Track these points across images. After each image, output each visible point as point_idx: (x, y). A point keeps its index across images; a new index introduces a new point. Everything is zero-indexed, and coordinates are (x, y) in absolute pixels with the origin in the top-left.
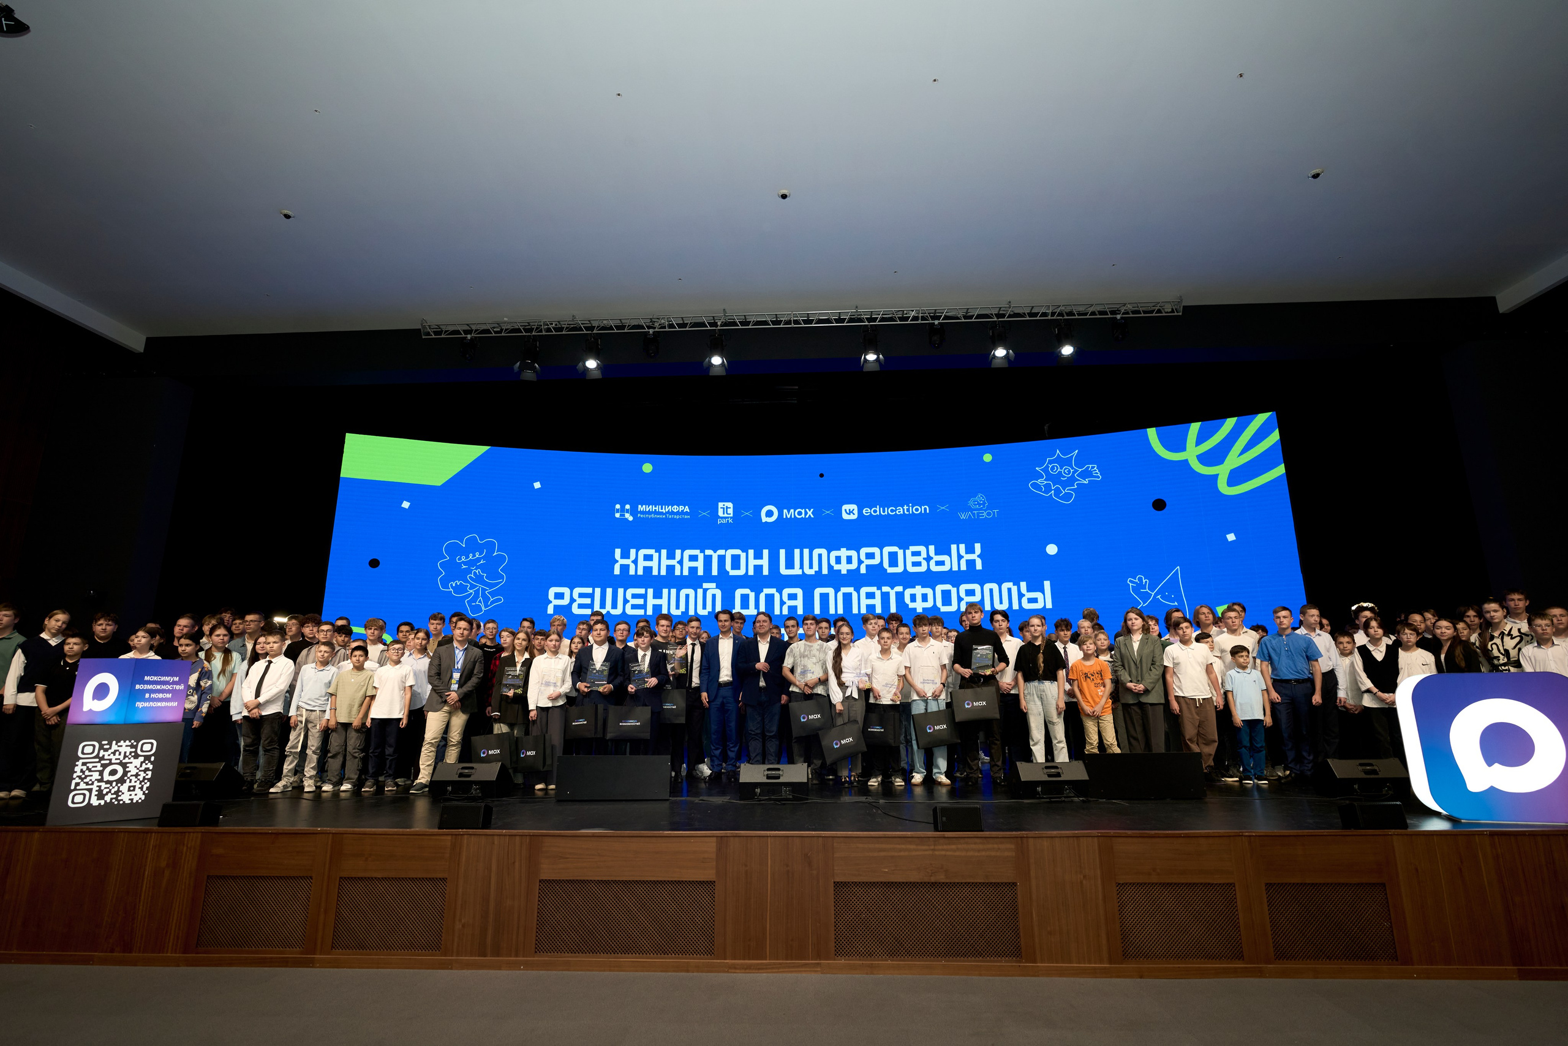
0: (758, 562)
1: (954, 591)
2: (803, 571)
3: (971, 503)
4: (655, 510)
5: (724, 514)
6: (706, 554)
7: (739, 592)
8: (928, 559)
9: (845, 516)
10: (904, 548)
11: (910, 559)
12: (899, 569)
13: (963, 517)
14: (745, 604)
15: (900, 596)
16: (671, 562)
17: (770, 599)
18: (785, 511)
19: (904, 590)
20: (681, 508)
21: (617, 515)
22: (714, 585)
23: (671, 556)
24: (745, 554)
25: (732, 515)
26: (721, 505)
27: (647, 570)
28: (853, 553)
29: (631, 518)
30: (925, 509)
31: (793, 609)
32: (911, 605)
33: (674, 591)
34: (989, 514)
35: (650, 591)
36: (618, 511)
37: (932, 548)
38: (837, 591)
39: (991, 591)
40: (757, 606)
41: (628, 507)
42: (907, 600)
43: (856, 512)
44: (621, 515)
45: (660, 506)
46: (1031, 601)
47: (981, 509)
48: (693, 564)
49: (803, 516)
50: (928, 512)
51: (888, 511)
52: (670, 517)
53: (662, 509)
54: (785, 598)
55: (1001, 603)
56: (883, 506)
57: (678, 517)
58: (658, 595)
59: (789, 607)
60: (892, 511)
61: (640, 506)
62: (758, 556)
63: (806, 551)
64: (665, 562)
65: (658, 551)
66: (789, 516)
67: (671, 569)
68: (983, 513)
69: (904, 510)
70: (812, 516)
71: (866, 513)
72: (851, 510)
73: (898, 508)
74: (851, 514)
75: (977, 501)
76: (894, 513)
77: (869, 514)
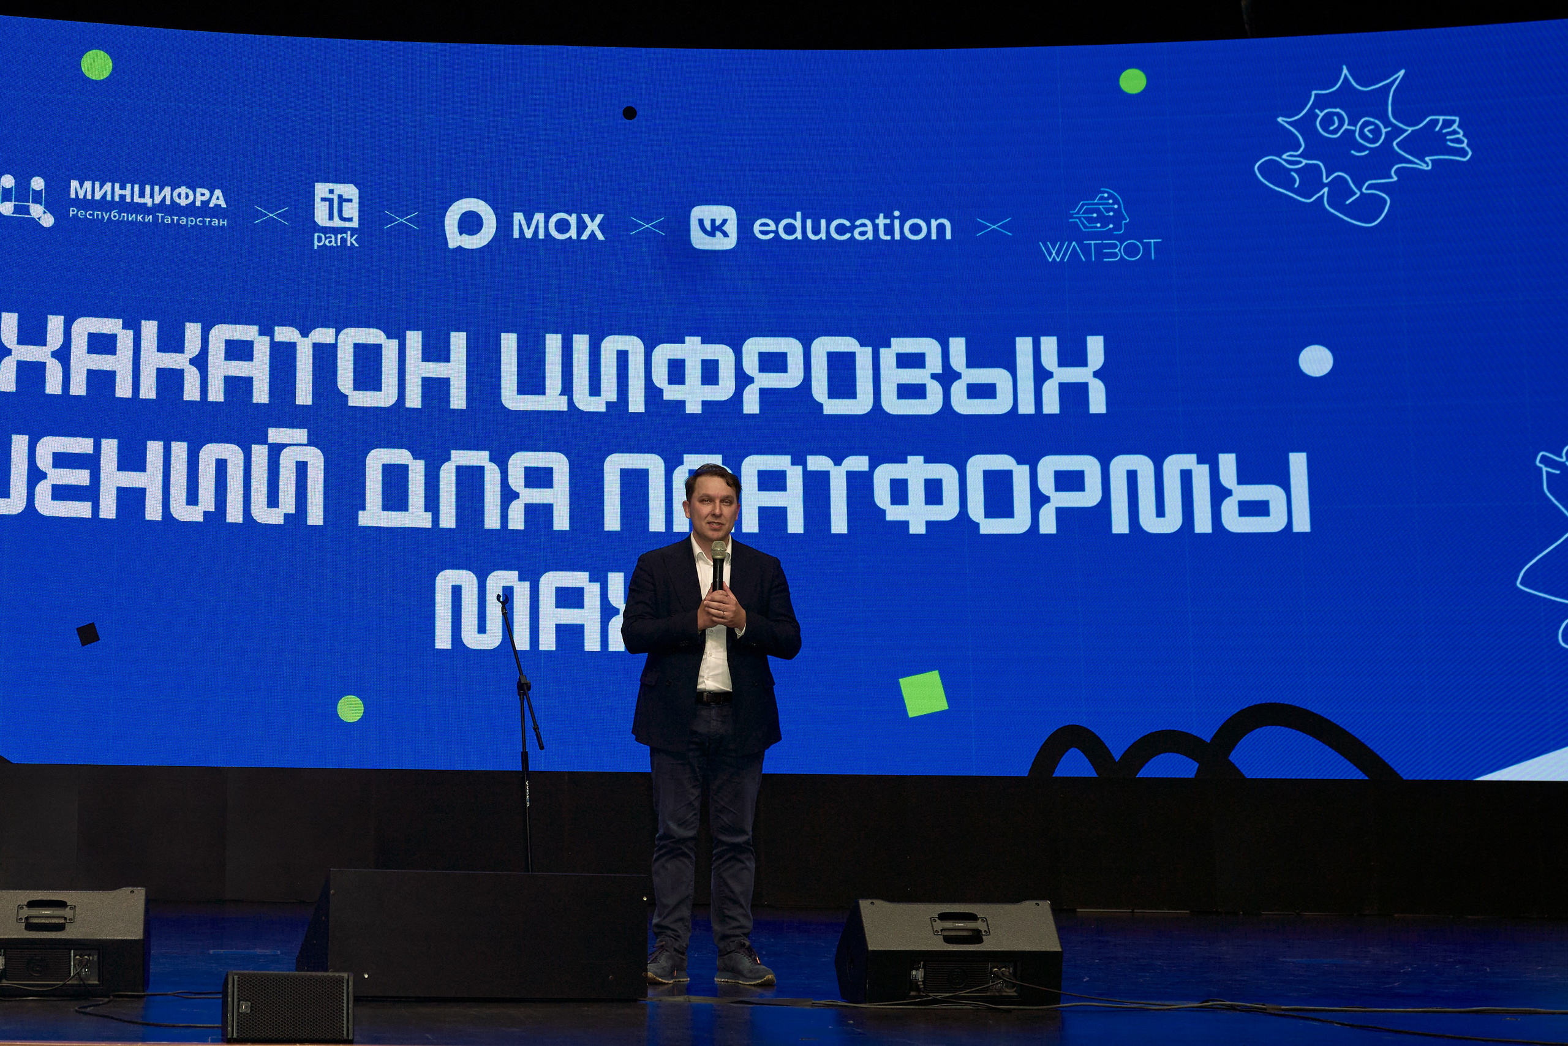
0: (436, 370)
1: (1021, 474)
2: (570, 403)
3: (1078, 215)
4: (122, 197)
5: (332, 218)
6: (277, 338)
7: (377, 459)
8: (947, 377)
9: (699, 240)
10: (877, 341)
11: (893, 376)
12: (860, 405)
13: (1053, 255)
14: (395, 494)
15: (859, 484)
16: (170, 360)
17: (471, 480)
18: (518, 217)
19: (873, 466)
20: (201, 195)
21: (10, 208)
22: (302, 435)
23: (170, 342)
24: (394, 343)
25: (355, 224)
26: (321, 189)
27: (101, 381)
28: (723, 354)
29: (47, 220)
30: (941, 228)
31: (539, 514)
32: (894, 513)
33: (180, 450)
34: (1131, 250)
35: (108, 446)
36: (8, 195)
37: (958, 346)
38: (671, 465)
39: (1132, 477)
40: (432, 504)
41: (38, 183)
42: (882, 496)
43: (732, 228)
44: (17, 209)
45: (137, 187)
46: (1247, 509)
47: (1108, 235)
48: (239, 369)
49: (573, 233)
50: (948, 236)
51: (829, 230)
52: (168, 220)
53: (142, 195)
54: (516, 480)
55: (1160, 512)
56: (814, 214)
57: (191, 221)
59: (530, 509)
60: (841, 230)
61: (75, 184)
62: (436, 351)
63: (581, 343)
64: (153, 360)
65: (133, 325)
66: (528, 234)
68: (1114, 246)
69: (876, 228)
70: (600, 237)
71: (763, 233)
72: (718, 223)
73: (858, 223)
74: (718, 234)
75: (1098, 211)
76: (848, 235)
77: (771, 235)
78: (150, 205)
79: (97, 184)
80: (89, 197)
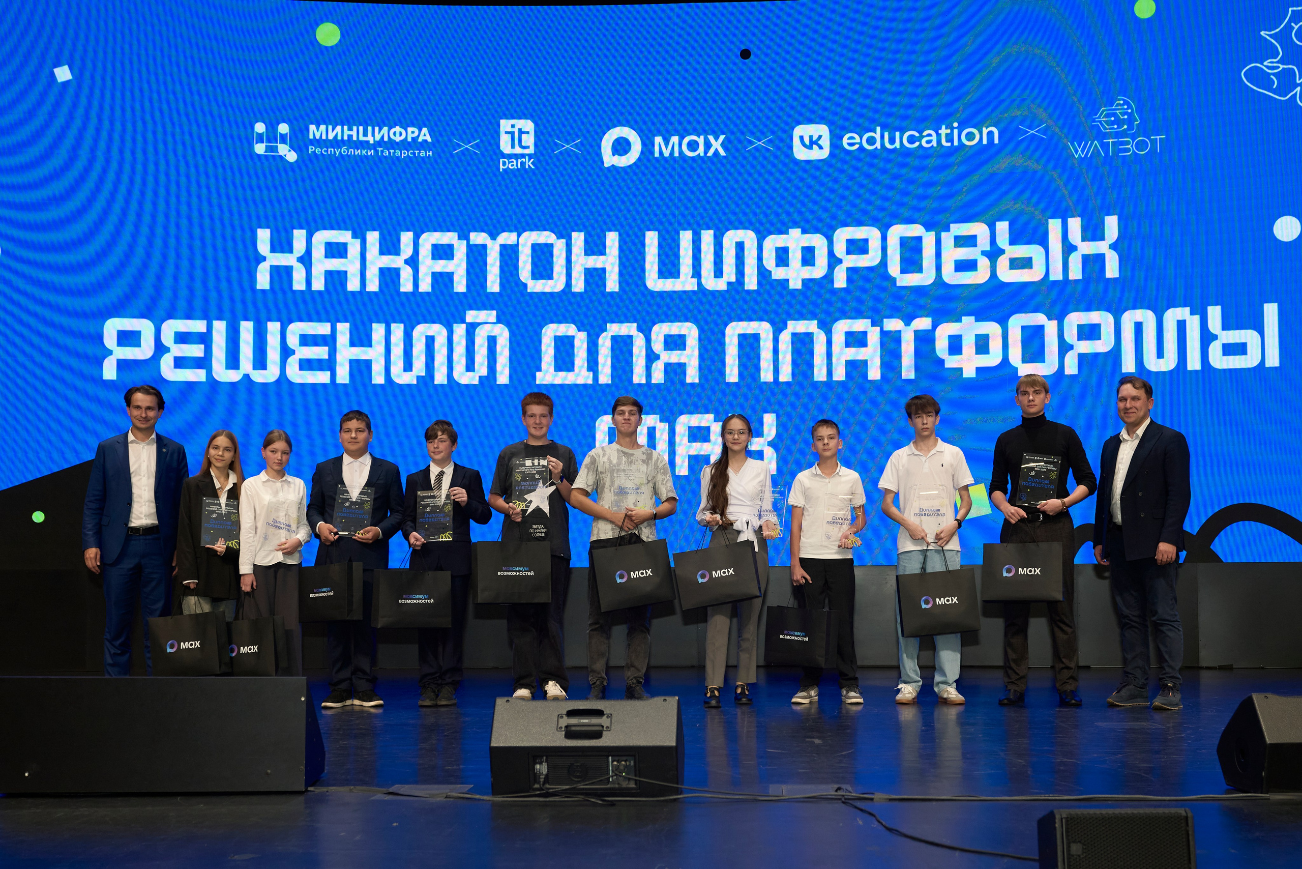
0: (595, 262)
1: (1051, 328)
2: (699, 284)
3: (1100, 118)
4: (350, 137)
5: (513, 146)
6: (472, 242)
7: (550, 332)
8: (994, 254)
9: (800, 153)
10: (938, 227)
11: (952, 254)
12: (924, 278)
13: (1079, 153)
14: (564, 361)
15: (925, 340)
16: (389, 261)
17: (622, 346)
18: (658, 140)
19: (935, 325)
20: (412, 132)
21: (260, 149)
22: (492, 315)
23: (390, 247)
24: (563, 242)
25: (531, 151)
26: (505, 125)
27: (336, 279)
28: (818, 241)
29: (292, 157)
30: (990, 134)
31: (675, 371)
32: (951, 362)
33: (398, 330)
34: (1142, 146)
35: (343, 329)
36: (260, 139)
37: (1003, 228)
38: (778, 330)
39: (1139, 327)
40: (593, 365)
41: (284, 128)
42: (942, 349)
43: (826, 142)
44: (268, 149)
45: (361, 128)
46: (1229, 350)
47: (1124, 134)
48: (443, 266)
49: (701, 151)
51: (903, 140)
52: (386, 153)
53: (365, 134)
54: (658, 346)
55: (1160, 354)
56: (890, 128)
57: (405, 154)
58: (361, 338)
59: (668, 367)
60: (911, 140)
61: (312, 128)
62: (595, 247)
63: (707, 237)
64: (377, 261)
65: (360, 235)
66: (666, 154)
67: (389, 276)
68: (1128, 143)
69: (938, 135)
70: (722, 153)
71: (851, 145)
72: (814, 139)
73: (925, 133)
74: (815, 147)
75: (1114, 115)
76: (917, 144)
77: (857, 146)
78: (372, 142)
79: (330, 127)
80: (324, 137)
